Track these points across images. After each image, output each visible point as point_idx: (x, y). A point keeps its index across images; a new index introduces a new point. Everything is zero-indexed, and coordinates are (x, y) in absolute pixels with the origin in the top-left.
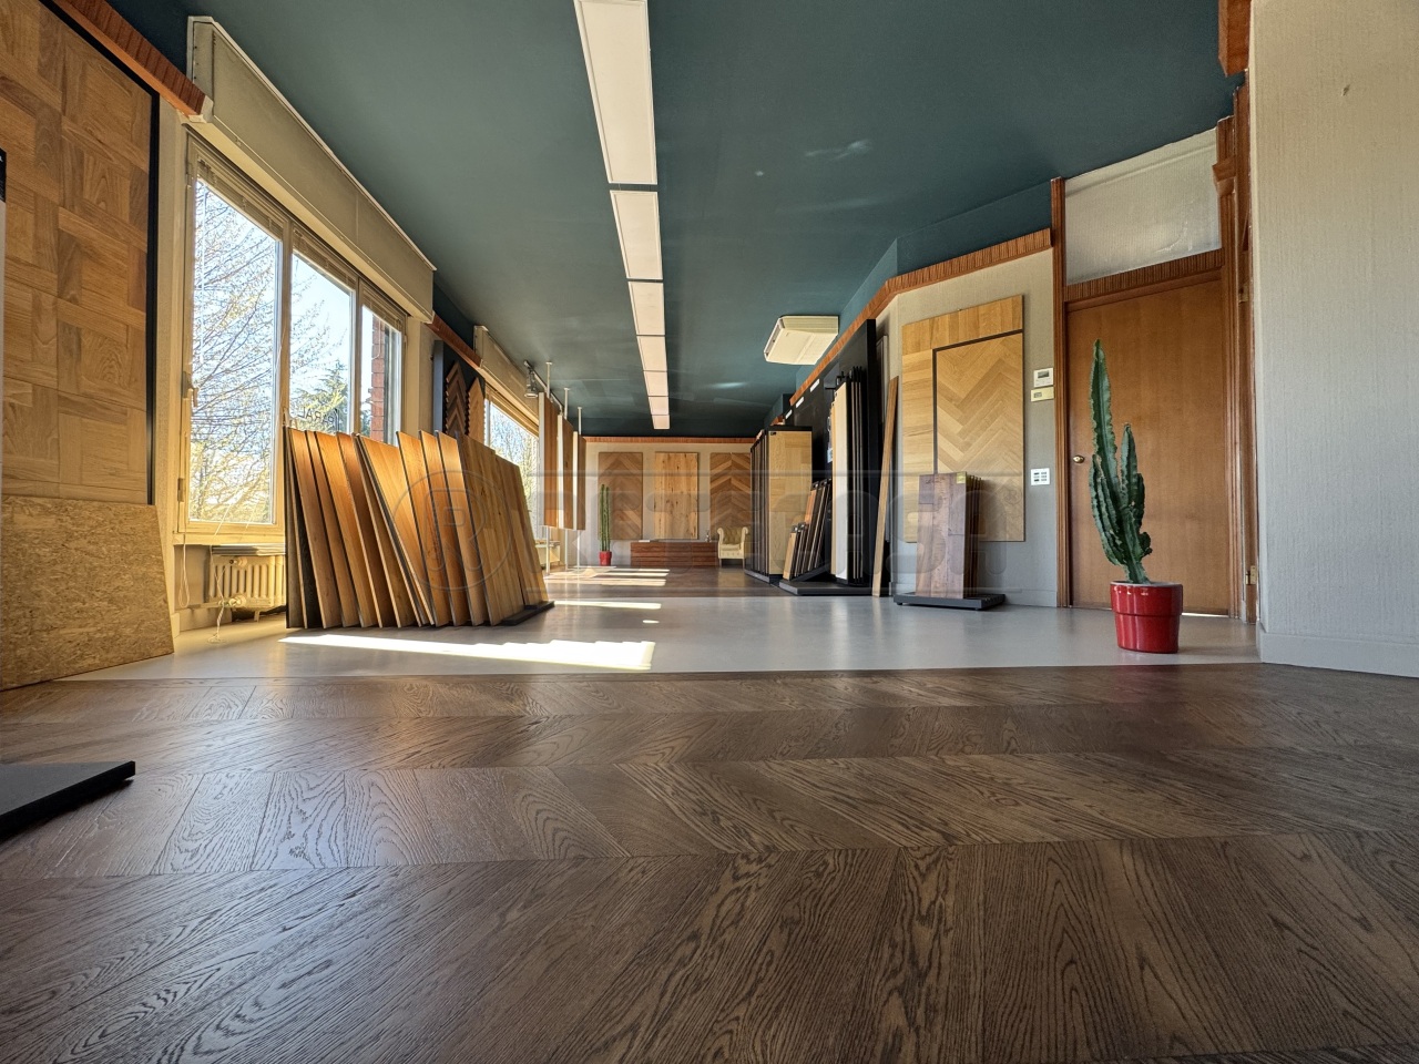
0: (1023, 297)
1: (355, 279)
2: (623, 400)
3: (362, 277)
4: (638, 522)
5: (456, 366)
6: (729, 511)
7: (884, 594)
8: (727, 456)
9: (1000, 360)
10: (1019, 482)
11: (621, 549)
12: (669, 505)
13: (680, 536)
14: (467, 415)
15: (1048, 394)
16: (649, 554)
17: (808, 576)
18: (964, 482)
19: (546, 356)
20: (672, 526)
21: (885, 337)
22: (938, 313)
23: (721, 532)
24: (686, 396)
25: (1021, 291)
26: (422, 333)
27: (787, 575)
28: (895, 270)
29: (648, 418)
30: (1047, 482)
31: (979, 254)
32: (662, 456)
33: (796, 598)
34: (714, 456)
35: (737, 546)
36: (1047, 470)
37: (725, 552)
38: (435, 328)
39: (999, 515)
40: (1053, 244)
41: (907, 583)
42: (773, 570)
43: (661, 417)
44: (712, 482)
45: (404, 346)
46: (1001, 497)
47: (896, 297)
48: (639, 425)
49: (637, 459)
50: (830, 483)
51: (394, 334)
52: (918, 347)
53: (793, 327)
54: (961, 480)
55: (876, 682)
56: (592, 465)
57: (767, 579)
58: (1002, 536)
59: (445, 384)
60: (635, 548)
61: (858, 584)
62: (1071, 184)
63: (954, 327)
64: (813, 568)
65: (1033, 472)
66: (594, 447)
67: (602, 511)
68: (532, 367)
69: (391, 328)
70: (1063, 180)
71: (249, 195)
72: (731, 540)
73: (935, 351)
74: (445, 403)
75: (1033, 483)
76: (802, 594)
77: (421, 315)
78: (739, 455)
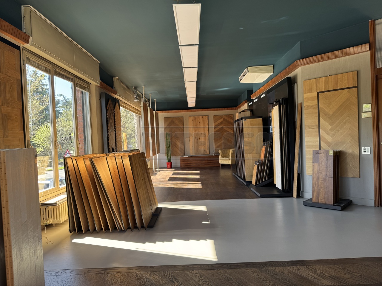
0: (357, 72)
1: (73, 78)
2: (174, 95)
3: (75, 76)
4: (182, 147)
5: (110, 101)
6: (222, 141)
7: (298, 196)
8: (221, 116)
9: (347, 99)
10: (356, 152)
11: (176, 161)
12: (196, 139)
13: (202, 153)
14: (115, 119)
15: (369, 115)
16: (188, 162)
17: (263, 184)
18: (332, 154)
19: (142, 84)
20: (197, 149)
21: (296, 84)
22: (320, 76)
23: (220, 152)
24: (201, 93)
25: (356, 69)
26: (96, 90)
27: (254, 182)
28: (299, 55)
29: (186, 102)
30: (370, 153)
31: (337, 53)
32: (192, 118)
33: (260, 199)
34: (215, 116)
35: (228, 158)
36: (369, 148)
37: (223, 161)
38: (101, 87)
39: (348, 166)
40: (370, 49)
41: (308, 194)
42: (247, 179)
43: (192, 102)
44: (215, 128)
45: (90, 97)
46: (349, 160)
47: (300, 68)
48: (182, 105)
49: (181, 120)
50: (272, 143)
51: (85, 93)
52: (310, 91)
53: (253, 71)
54: (331, 153)
55: (299, 270)
56: (161, 124)
57: (245, 183)
58: (350, 175)
59: (107, 110)
60: (182, 160)
61: (286, 192)
62: (377, 22)
63: (326, 83)
64: (265, 180)
65: (363, 148)
66: (162, 115)
67: (167, 144)
68: (136, 88)
69: (84, 91)
70: (374, 21)
71: (40, 62)
72: (225, 156)
73: (318, 93)
74: (107, 118)
75: (363, 153)
76: (263, 197)
77: (95, 83)
78: (227, 115)
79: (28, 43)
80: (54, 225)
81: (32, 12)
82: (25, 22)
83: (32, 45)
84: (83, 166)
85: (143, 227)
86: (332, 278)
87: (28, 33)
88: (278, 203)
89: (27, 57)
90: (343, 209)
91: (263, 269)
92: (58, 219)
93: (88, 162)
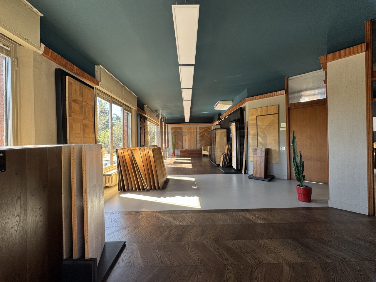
0: (278, 105)
1: (122, 105)
2: (177, 115)
3: (124, 104)
4: (181, 145)
5: (142, 118)
6: (204, 142)
7: (245, 173)
8: (203, 128)
9: (273, 120)
10: (277, 149)
11: (178, 152)
12: (189, 140)
13: (192, 148)
14: (144, 128)
15: (285, 129)
16: (185, 153)
17: (226, 166)
18: (264, 150)
19: (160, 109)
20: (190, 145)
21: (245, 111)
22: (258, 107)
23: (202, 147)
24: (193, 115)
25: (277, 104)
26: (135, 112)
27: (221, 165)
28: (247, 95)
29: (184, 119)
30: (284, 150)
31: (267, 95)
32: (187, 128)
34: (200, 128)
35: (207, 151)
36: (284, 147)
37: (204, 153)
38: (138, 110)
39: (273, 157)
40: (285, 93)
41: (251, 172)
42: (217, 163)
43: (187, 119)
44: (200, 134)
45: (131, 116)
46: (273, 153)
47: (247, 102)
48: (182, 121)
49: (181, 129)
50: (231, 143)
51: (129, 113)
52: (252, 115)
53: (221, 104)
54: (264, 149)
55: (245, 214)
56: (170, 131)
57: (216, 165)
58: (274, 162)
59: (140, 123)
60: (181, 151)
61: (239, 171)
62: (289, 78)
63: (261, 111)
64: (227, 164)
65: (281, 147)
66: (170, 126)
67: (173, 143)
68: (156, 111)
69: (128, 112)
71: (105, 96)
72: (205, 150)
73: (257, 116)
74: (140, 128)
75: (281, 150)
76: (226, 173)
77: (134, 108)
78: (206, 127)
79: (98, 85)
80: (110, 187)
81: (101, 68)
82: (97, 74)
83: (101, 87)
84: (127, 154)
85: (159, 189)
86: (264, 219)
87: (99, 80)
88: (234, 177)
89: (98, 93)
90: (270, 181)
91: (226, 214)
92: (112, 183)
93: (129, 152)
